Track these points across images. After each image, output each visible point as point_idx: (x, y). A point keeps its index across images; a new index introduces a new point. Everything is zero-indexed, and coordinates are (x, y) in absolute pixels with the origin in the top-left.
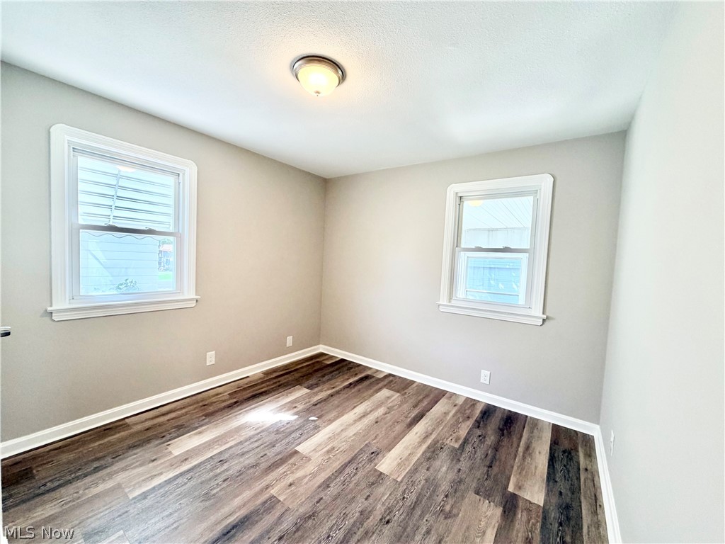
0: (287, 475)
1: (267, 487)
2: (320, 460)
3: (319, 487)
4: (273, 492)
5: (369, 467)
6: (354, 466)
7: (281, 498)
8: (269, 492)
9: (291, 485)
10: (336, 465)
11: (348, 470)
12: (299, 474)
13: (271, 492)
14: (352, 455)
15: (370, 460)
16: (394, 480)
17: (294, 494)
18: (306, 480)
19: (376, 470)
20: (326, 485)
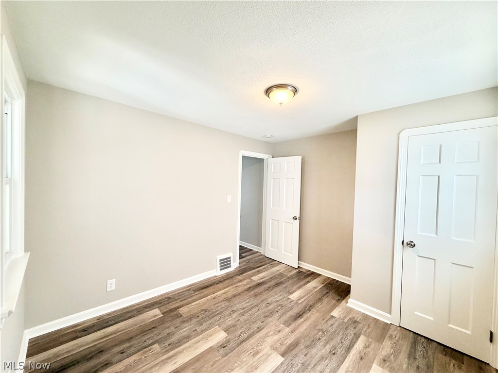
0: (284, 338)
1: (293, 331)
2: (263, 345)
3: (263, 328)
4: (288, 330)
5: (232, 336)
6: (241, 338)
7: (282, 325)
8: (290, 329)
9: (279, 331)
10: (252, 341)
11: (246, 336)
12: (276, 337)
13: (289, 329)
14: (240, 347)
15: (228, 341)
16: (220, 327)
17: (277, 326)
18: (271, 333)
19: (228, 334)
20: (259, 329)
